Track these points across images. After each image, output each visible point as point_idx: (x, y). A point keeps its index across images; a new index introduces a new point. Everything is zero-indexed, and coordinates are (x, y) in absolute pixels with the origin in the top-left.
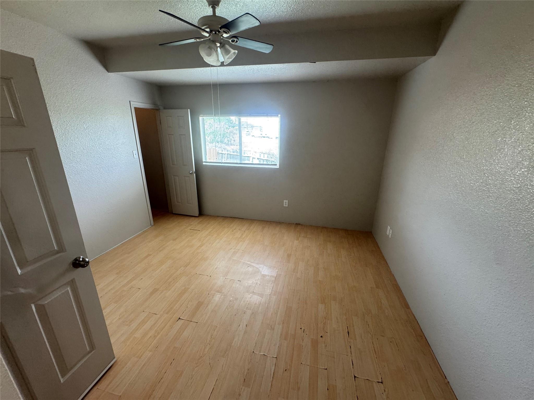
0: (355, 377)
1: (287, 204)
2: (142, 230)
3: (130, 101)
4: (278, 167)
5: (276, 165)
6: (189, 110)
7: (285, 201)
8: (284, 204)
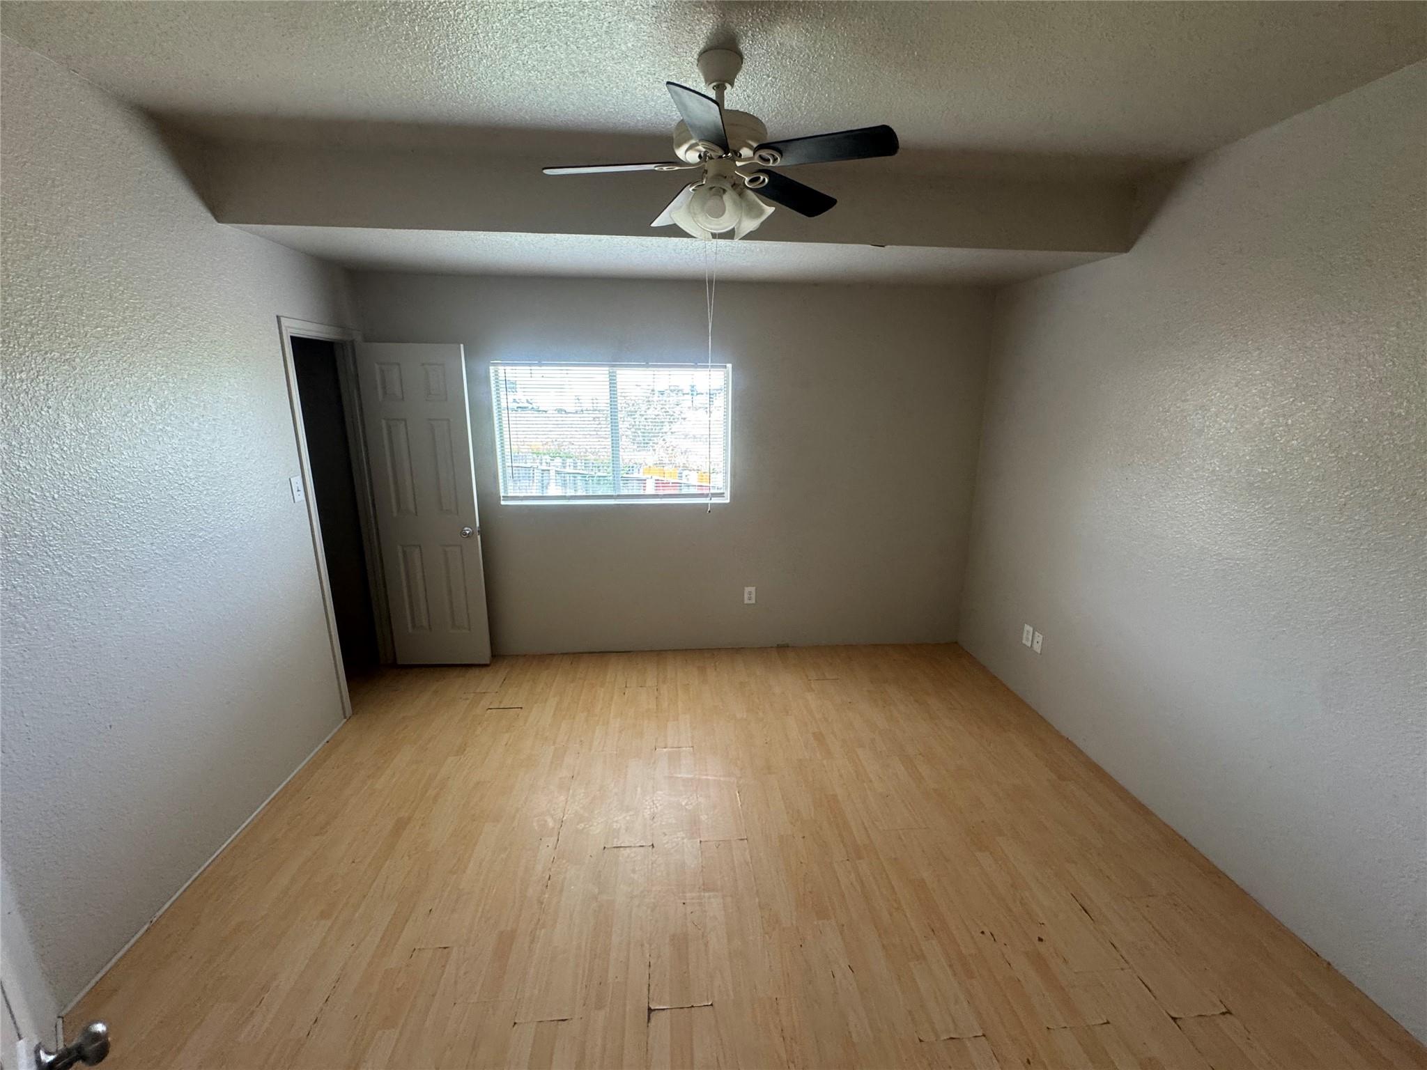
0: (1174, 1019)
1: (753, 596)
2: (323, 739)
3: (277, 317)
4: (728, 501)
5: (721, 495)
6: (462, 345)
7: (747, 589)
8: (746, 596)
